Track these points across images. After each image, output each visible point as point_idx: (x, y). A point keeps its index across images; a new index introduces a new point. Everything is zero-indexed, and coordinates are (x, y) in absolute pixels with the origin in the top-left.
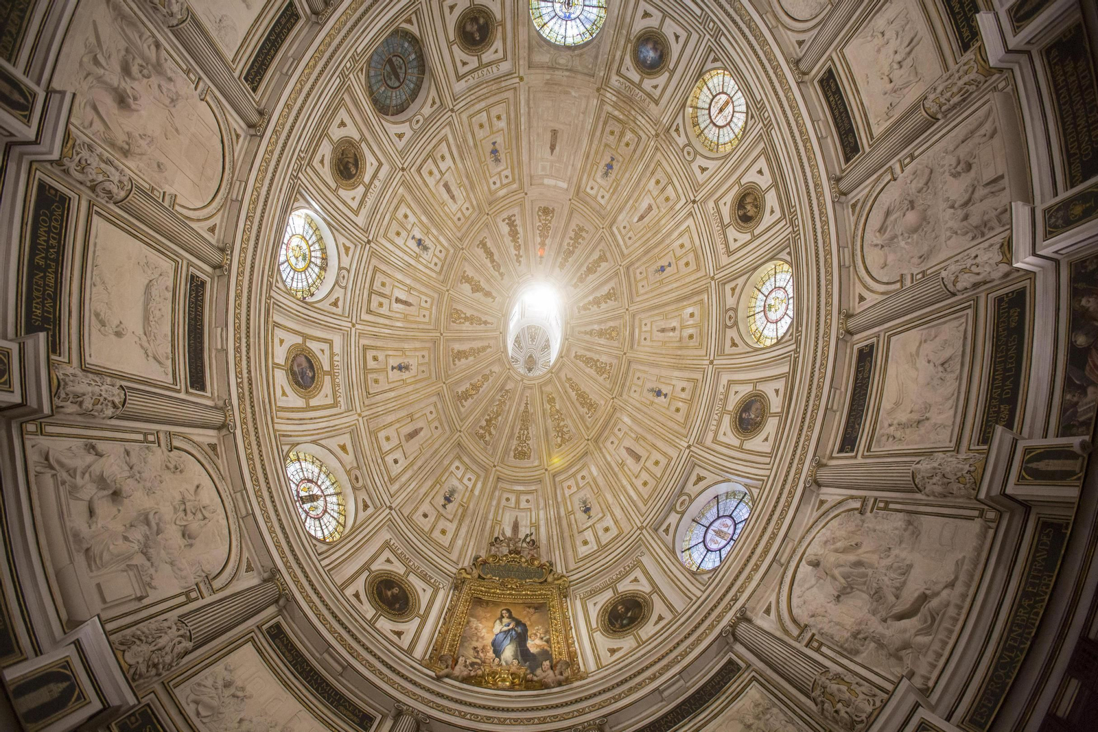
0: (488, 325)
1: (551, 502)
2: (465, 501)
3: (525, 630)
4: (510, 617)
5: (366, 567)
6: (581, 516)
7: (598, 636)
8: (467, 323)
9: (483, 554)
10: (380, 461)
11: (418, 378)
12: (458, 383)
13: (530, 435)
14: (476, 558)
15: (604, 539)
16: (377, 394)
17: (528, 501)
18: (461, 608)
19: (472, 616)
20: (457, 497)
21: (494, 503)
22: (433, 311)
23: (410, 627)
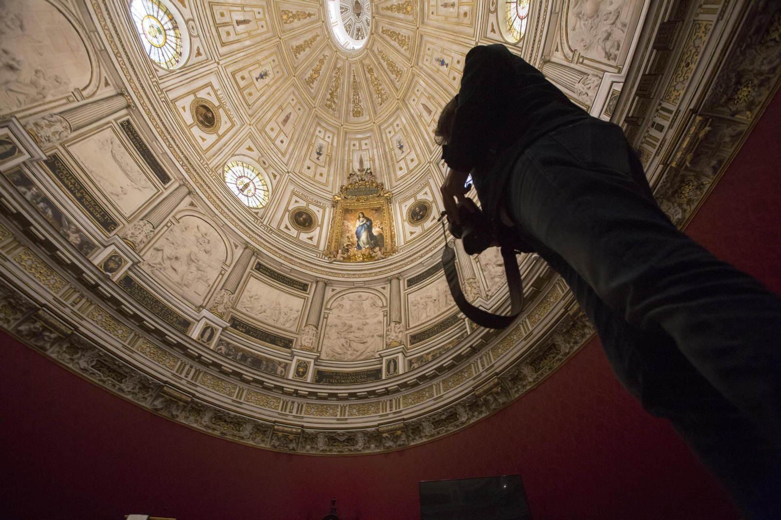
0: (312, 17)
1: (379, 144)
2: (329, 152)
3: (371, 223)
4: (364, 217)
5: (286, 210)
6: (398, 151)
7: (406, 224)
8: (296, 20)
9: (345, 183)
10: (272, 146)
11: (276, 78)
12: (304, 72)
13: (361, 99)
14: (342, 188)
15: (412, 166)
16: (254, 103)
17: (366, 144)
18: (338, 218)
19: (344, 219)
20: (324, 151)
21: (347, 149)
22: (268, 19)
23: (315, 233)
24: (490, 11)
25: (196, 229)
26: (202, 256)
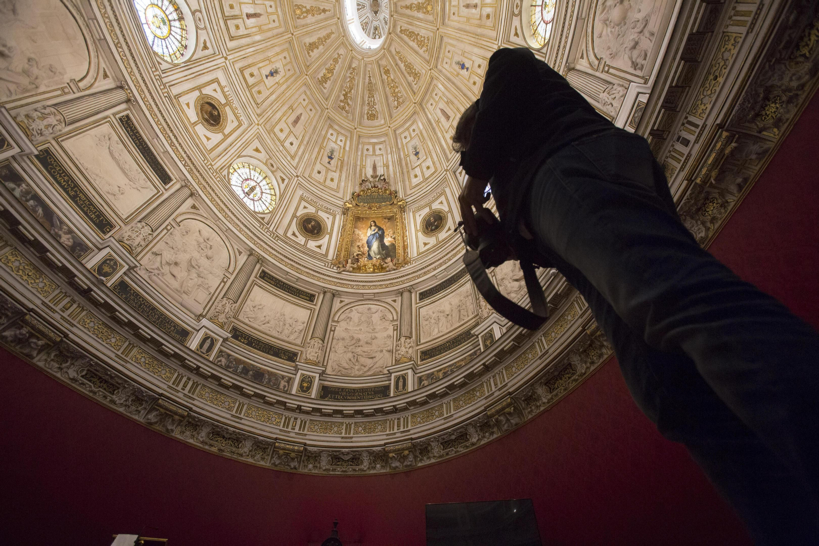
0: (327, 13)
1: (394, 149)
2: (341, 156)
3: (383, 233)
4: (375, 225)
5: (294, 216)
6: (413, 158)
7: (420, 234)
8: (310, 16)
9: (357, 190)
10: (281, 148)
11: (287, 77)
12: (317, 71)
13: (376, 101)
14: (353, 194)
15: (427, 173)
16: (263, 101)
17: (380, 149)
18: (349, 226)
19: (355, 227)
20: (336, 155)
21: (359, 153)
22: (280, 13)
23: (324, 241)
24: (513, 14)
25: (198, 233)
26: (204, 262)
